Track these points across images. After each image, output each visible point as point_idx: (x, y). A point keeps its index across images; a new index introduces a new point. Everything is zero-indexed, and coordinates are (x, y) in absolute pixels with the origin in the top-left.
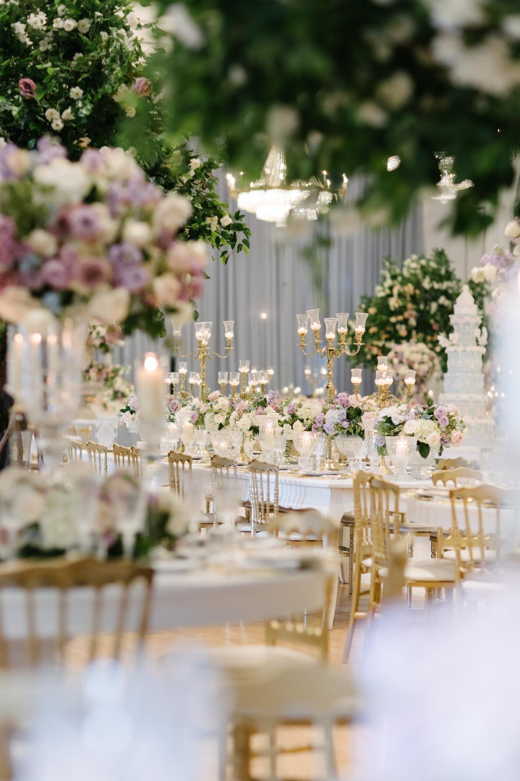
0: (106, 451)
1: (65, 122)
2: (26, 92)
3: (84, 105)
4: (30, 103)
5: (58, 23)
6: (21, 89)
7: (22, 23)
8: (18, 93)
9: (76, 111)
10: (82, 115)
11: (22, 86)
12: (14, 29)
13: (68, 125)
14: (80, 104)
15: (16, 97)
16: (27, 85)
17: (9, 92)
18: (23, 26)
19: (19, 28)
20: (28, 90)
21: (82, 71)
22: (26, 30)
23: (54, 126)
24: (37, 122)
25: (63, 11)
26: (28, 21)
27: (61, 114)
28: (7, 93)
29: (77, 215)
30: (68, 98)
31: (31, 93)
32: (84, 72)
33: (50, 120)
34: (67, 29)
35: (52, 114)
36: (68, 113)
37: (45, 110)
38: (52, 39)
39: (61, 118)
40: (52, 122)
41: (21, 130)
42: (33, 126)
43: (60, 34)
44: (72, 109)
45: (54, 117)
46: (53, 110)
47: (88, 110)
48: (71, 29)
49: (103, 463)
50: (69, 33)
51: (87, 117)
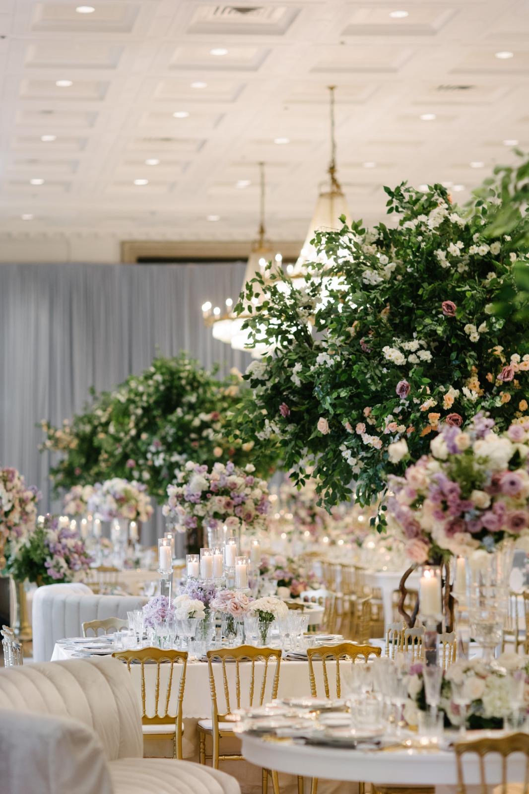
0: (516, 595)
1: (481, 334)
2: (449, 312)
3: (498, 320)
4: (451, 321)
5: (473, 250)
6: (444, 309)
7: (443, 250)
8: (442, 313)
9: (490, 325)
10: (495, 330)
11: (444, 307)
12: (436, 256)
13: (483, 337)
14: (494, 320)
15: (440, 316)
16: (449, 306)
17: (434, 312)
18: (444, 253)
19: (440, 254)
20: (450, 311)
21: (494, 288)
22: (446, 257)
23: (471, 338)
24: (457, 336)
25: (478, 238)
26: (448, 249)
27: (478, 328)
28: (432, 313)
29: (506, 478)
30: (483, 314)
31: (452, 312)
32: (497, 289)
33: (468, 334)
34: (482, 254)
35: (470, 328)
36: (483, 327)
37: (464, 325)
38: (468, 261)
39: (477, 331)
40: (469, 335)
41: (444, 342)
42: (454, 340)
43: (476, 258)
44: (487, 323)
45: (471, 331)
46: (471, 326)
47: (500, 324)
48: (485, 253)
49: (514, 606)
50: (484, 256)
51: (499, 330)
